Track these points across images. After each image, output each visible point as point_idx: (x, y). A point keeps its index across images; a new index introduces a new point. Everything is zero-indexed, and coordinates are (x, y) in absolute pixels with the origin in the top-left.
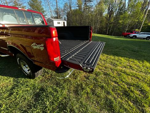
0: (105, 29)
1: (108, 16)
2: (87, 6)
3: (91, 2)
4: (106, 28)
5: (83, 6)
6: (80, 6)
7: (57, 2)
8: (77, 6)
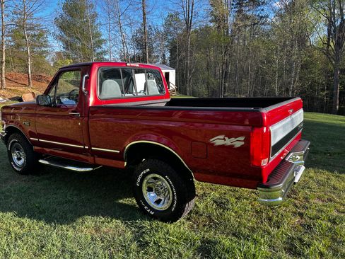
0: (323, 90)
1: (329, 45)
2: (247, 18)
3: (259, 5)
4: (330, 87)
5: (231, 20)
6: (219, 20)
7: (144, 14)
8: (211, 21)
